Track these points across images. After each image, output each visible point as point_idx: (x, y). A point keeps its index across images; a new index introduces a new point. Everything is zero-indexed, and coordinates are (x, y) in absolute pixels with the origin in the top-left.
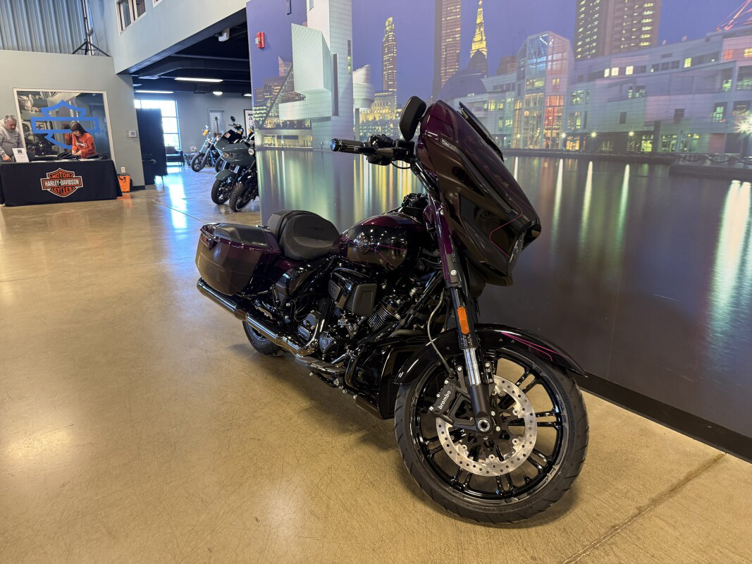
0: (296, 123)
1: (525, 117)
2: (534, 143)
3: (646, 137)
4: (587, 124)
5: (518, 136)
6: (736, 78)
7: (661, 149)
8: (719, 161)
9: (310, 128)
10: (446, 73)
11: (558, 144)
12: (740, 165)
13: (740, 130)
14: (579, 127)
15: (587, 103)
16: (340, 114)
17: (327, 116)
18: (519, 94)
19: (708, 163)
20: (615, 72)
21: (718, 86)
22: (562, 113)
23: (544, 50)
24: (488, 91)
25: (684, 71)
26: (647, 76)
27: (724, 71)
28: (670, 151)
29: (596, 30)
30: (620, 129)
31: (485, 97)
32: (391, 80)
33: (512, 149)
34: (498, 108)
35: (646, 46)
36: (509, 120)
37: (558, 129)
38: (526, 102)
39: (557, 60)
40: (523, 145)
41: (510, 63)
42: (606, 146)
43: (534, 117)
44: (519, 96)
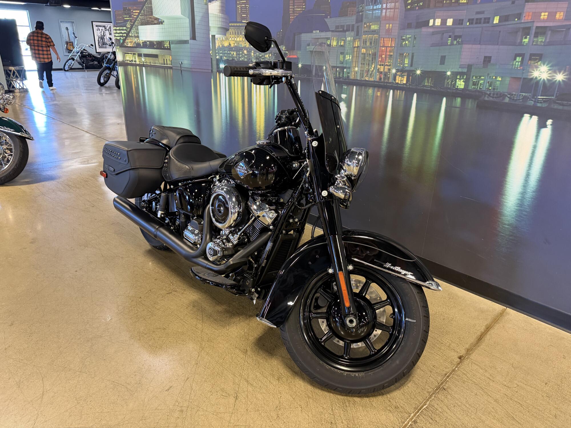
0: (155, 43)
1: (362, 54)
2: (369, 75)
3: (460, 77)
4: (414, 63)
5: (356, 69)
6: (533, 36)
7: (471, 87)
8: (515, 99)
9: (170, 49)
10: (294, 11)
11: (389, 78)
12: (531, 103)
13: (533, 76)
14: (407, 65)
15: (414, 46)
16: (197, 39)
17: (185, 39)
18: (357, 34)
19: (507, 100)
20: (438, 22)
21: (519, 41)
22: (393, 54)
24: (330, 30)
25: (492, 27)
26: (464, 28)
27: (524, 29)
28: (478, 89)
30: (440, 69)
31: (329, 34)
32: (244, 13)
33: (351, 79)
34: (339, 44)
35: (464, 3)
36: (348, 56)
37: (390, 65)
38: (363, 42)
39: (390, 9)
40: (360, 76)
41: (350, 7)
42: (428, 82)
43: (370, 54)
44: (358, 36)
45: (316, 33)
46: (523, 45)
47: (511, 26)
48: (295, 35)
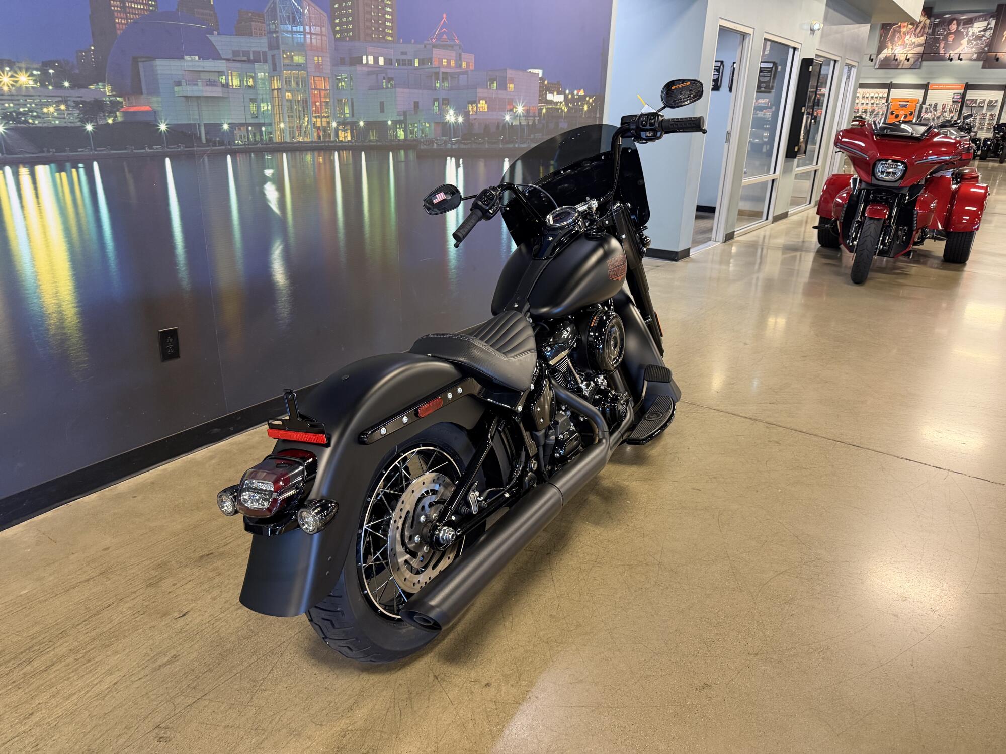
1: (287, 100)
2: (303, 133)
3: (400, 125)
4: (355, 111)
5: (282, 126)
6: (442, 81)
7: (410, 136)
8: (440, 143)
11: (330, 135)
14: (348, 115)
15: (352, 90)
18: (275, 69)
19: (436, 145)
20: (371, 60)
21: (434, 85)
22: (330, 99)
23: (300, 18)
24: (225, 57)
25: (415, 69)
26: (394, 69)
27: (436, 73)
28: (415, 137)
29: (350, 11)
30: (381, 118)
31: (221, 65)
33: (276, 143)
34: (246, 84)
35: (390, 40)
36: (265, 104)
37: (328, 117)
38: (286, 81)
39: (316, 34)
40: (290, 136)
41: (255, 21)
42: (373, 134)
43: (298, 101)
44: (276, 72)
45: (191, 61)
46: (436, 90)
47: (427, 70)
48: (135, 61)
